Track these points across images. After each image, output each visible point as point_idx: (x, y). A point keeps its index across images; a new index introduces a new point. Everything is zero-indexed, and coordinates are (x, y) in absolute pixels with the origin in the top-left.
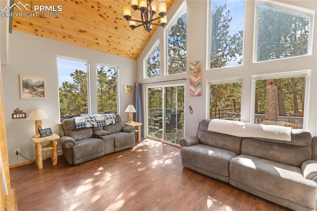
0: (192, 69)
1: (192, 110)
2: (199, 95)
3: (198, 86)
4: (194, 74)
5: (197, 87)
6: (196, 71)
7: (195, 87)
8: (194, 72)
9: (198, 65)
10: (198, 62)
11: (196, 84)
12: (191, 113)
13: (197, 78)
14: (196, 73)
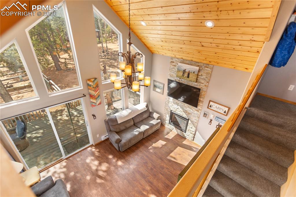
0: (91, 85)
1: (95, 116)
2: (100, 104)
3: (99, 98)
4: (93, 89)
5: (97, 99)
6: (95, 86)
7: (96, 99)
8: (93, 87)
9: (96, 81)
10: (96, 79)
11: (96, 97)
12: (94, 119)
13: (96, 92)
14: (95, 88)
